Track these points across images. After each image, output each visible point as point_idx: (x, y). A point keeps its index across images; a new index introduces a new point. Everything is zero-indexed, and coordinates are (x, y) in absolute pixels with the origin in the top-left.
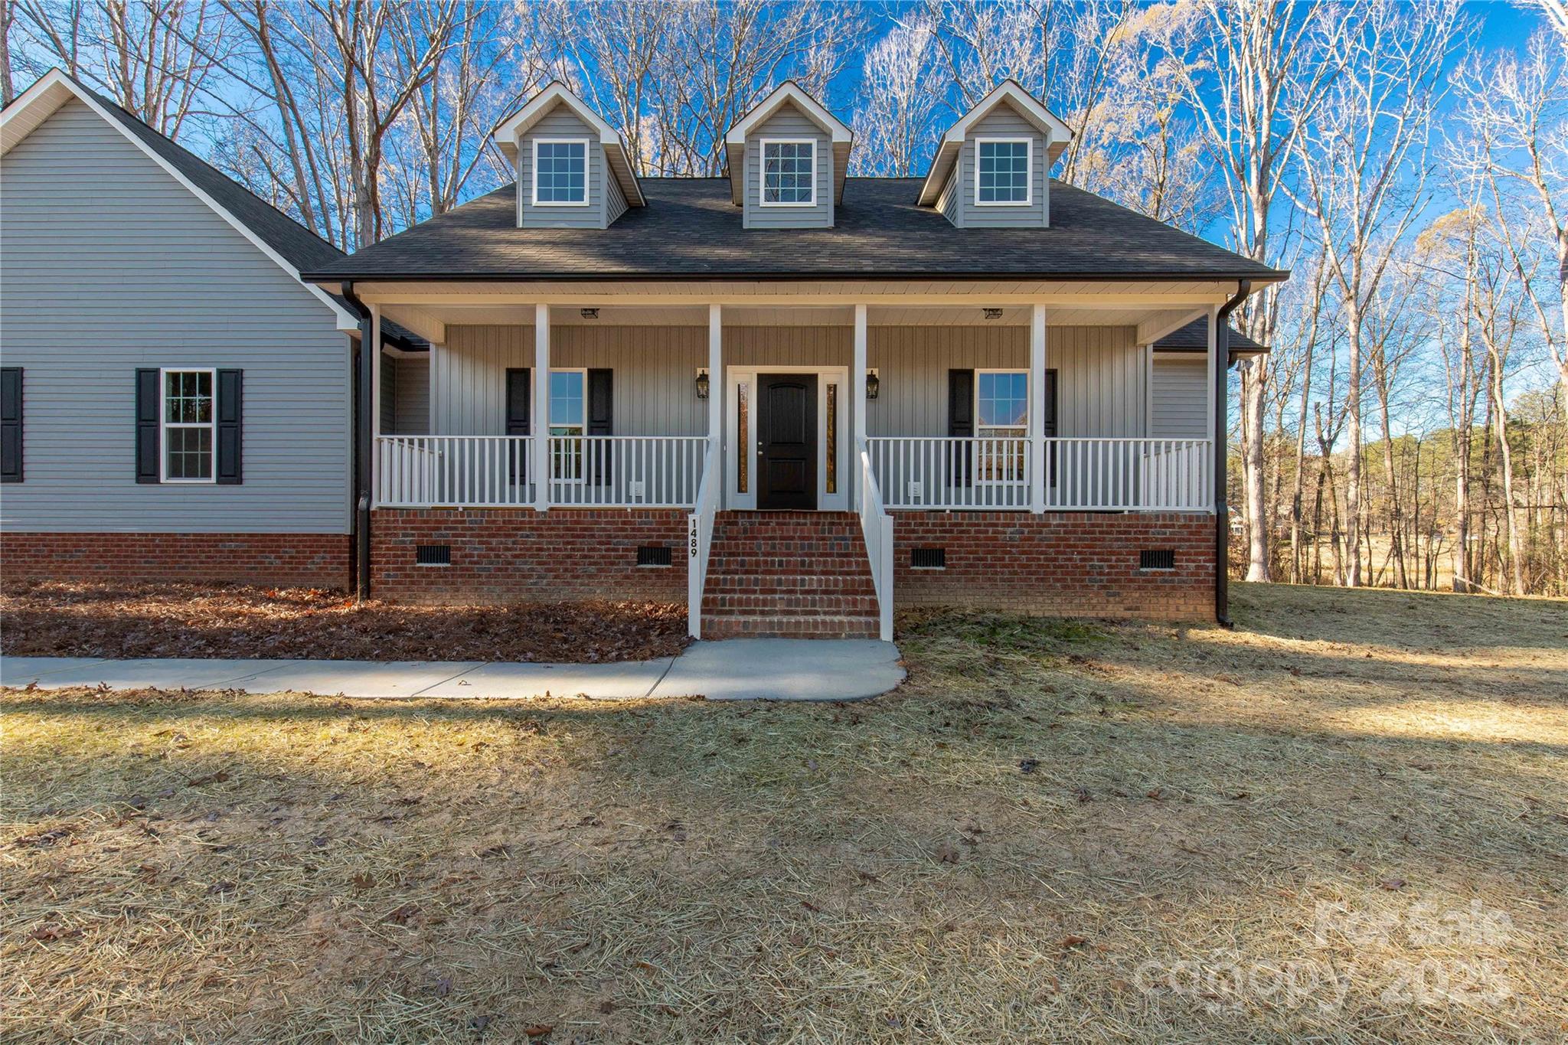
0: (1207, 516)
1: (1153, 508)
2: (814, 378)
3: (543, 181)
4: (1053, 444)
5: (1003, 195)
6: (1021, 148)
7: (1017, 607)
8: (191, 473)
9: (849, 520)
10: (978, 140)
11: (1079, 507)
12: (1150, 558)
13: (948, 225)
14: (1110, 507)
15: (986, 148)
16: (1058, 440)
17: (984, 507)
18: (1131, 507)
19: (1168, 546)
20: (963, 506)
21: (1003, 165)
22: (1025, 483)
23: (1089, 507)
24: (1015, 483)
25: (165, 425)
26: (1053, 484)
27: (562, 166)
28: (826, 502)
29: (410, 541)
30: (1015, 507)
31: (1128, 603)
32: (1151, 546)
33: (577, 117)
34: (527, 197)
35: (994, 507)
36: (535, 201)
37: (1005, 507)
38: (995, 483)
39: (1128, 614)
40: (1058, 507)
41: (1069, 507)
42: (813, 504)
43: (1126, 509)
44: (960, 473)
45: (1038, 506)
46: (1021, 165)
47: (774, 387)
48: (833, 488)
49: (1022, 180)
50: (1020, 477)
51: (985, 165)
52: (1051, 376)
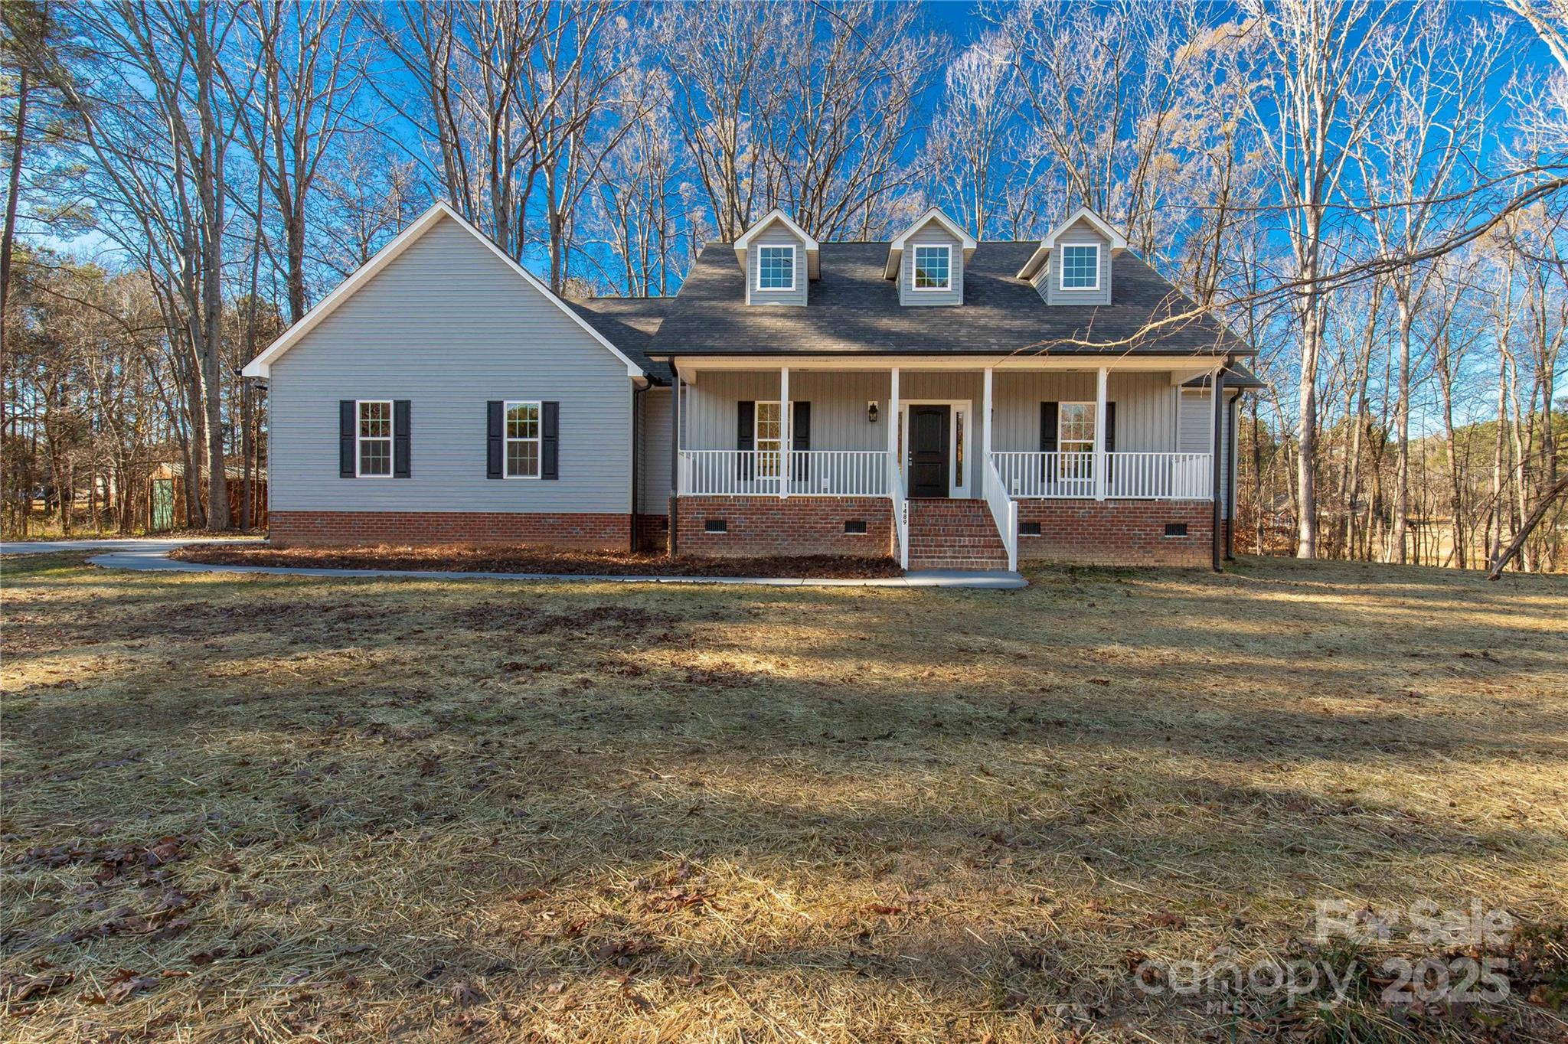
0: (1209, 503)
1: (1179, 497)
2: (948, 407)
3: (764, 274)
4: (1111, 457)
5: (1080, 283)
6: (1093, 251)
7: (1085, 559)
8: (523, 472)
9: (978, 505)
10: (1063, 245)
11: (1127, 496)
12: (1171, 529)
13: (1041, 302)
14: (1147, 497)
15: (1068, 251)
16: (1114, 454)
17: (1066, 496)
18: (1160, 496)
19: (1183, 521)
20: (1052, 496)
21: (1080, 262)
22: (1092, 480)
23: (1133, 497)
24: (1086, 480)
26: (1110, 481)
27: (777, 263)
28: (955, 493)
29: (701, 518)
30: (1085, 496)
31: (1157, 557)
32: (1172, 521)
33: (788, 230)
34: (753, 285)
35: (1072, 496)
36: (758, 288)
37: (1079, 496)
38: (1073, 480)
39: (1157, 565)
40: (1113, 496)
41: (1120, 496)
42: (945, 493)
43: (1157, 498)
44: (1047, 474)
45: (1100, 496)
46: (1093, 262)
47: (919, 414)
48: (959, 482)
49: (1092, 272)
50: (1089, 476)
51: (1067, 262)
52: (1111, 407)
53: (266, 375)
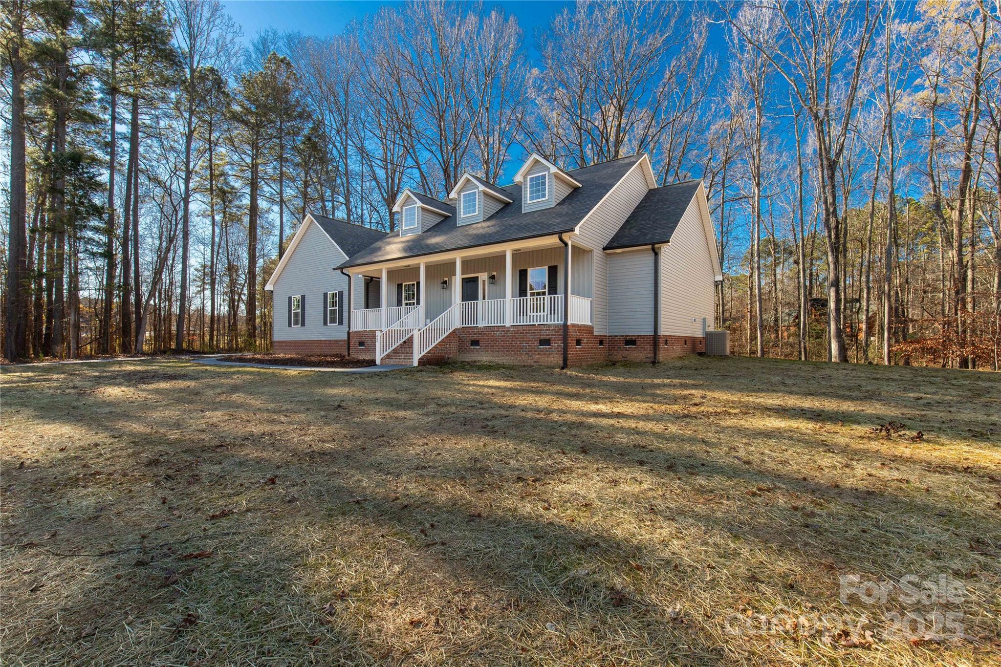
0: (563, 325)
2: (477, 277)
3: (406, 221)
5: (538, 197)
6: (544, 176)
7: (500, 361)
10: (529, 177)
11: (522, 323)
12: (543, 342)
14: (532, 323)
15: (532, 179)
19: (548, 337)
21: (537, 185)
25: (329, 309)
27: (410, 215)
29: (357, 341)
30: (501, 324)
31: (534, 359)
32: (542, 337)
36: (404, 228)
41: (518, 324)
46: (545, 183)
47: (468, 282)
49: (544, 189)
51: (531, 187)
52: (555, 268)
53: (272, 289)
